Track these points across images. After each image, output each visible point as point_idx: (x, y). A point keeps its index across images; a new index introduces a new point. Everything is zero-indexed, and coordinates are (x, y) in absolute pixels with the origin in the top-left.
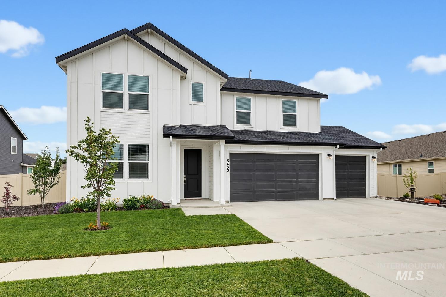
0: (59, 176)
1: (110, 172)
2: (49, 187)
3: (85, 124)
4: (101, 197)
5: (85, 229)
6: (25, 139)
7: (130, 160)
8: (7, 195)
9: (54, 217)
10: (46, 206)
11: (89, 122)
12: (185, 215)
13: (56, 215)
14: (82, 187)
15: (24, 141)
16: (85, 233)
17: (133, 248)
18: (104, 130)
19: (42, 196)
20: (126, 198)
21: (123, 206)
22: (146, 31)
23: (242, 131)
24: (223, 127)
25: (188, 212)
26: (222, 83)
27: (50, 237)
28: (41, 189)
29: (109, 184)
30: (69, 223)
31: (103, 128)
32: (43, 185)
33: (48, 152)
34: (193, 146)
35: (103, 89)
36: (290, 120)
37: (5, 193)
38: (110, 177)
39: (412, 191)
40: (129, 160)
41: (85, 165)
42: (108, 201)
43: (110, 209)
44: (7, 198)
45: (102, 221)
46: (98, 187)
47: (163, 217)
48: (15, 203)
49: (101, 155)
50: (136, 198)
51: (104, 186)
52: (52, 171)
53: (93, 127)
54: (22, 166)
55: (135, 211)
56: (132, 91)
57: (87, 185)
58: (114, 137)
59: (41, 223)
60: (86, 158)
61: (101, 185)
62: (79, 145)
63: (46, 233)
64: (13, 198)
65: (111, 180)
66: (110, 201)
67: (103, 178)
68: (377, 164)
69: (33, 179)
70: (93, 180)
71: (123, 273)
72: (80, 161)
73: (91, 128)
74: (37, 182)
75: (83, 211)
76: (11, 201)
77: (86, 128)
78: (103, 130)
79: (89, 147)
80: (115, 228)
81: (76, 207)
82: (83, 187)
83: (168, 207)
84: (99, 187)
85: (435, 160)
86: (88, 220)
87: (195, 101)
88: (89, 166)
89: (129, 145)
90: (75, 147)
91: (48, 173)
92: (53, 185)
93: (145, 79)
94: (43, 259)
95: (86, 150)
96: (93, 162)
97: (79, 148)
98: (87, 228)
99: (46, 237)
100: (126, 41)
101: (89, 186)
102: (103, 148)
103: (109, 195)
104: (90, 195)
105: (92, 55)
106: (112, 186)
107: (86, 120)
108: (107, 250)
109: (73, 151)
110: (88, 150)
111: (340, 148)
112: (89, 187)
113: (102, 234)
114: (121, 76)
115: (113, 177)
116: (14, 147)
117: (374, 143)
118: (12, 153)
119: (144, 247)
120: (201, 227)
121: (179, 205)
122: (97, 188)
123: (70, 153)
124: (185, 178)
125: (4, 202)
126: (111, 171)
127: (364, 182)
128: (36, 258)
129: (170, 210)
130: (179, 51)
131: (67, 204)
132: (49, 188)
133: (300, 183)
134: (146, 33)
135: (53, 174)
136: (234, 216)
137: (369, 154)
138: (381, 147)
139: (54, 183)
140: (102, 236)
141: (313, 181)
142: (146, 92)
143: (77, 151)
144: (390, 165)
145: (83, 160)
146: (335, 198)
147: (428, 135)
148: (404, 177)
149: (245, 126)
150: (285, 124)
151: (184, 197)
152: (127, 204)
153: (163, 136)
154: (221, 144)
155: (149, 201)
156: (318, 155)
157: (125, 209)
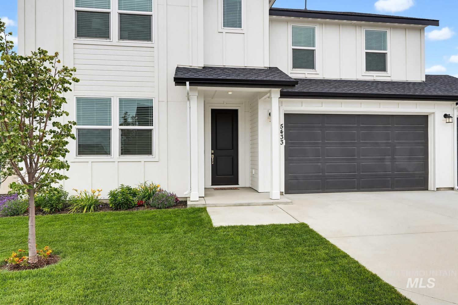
7: (122, 125)
12: (212, 224)
20: (113, 189)
21: (109, 202)
23: (302, 80)
24: (274, 69)
34: (225, 105)
35: (77, 6)
40: (120, 125)
42: (84, 196)
43: (86, 208)
50: (130, 189)
55: (127, 211)
56: (124, 10)
75: (42, 211)
83: (185, 203)
87: (228, 26)
89: (121, 101)
121: (203, 202)
124: (213, 155)
129: (187, 211)
133: (397, 163)
141: (419, 159)
142: (147, 11)
146: (456, 187)
149: (306, 72)
150: (369, 68)
151: (212, 185)
152: (115, 200)
153: (174, 80)
154: (272, 96)
155: (154, 194)
156: (428, 116)
157: (111, 209)
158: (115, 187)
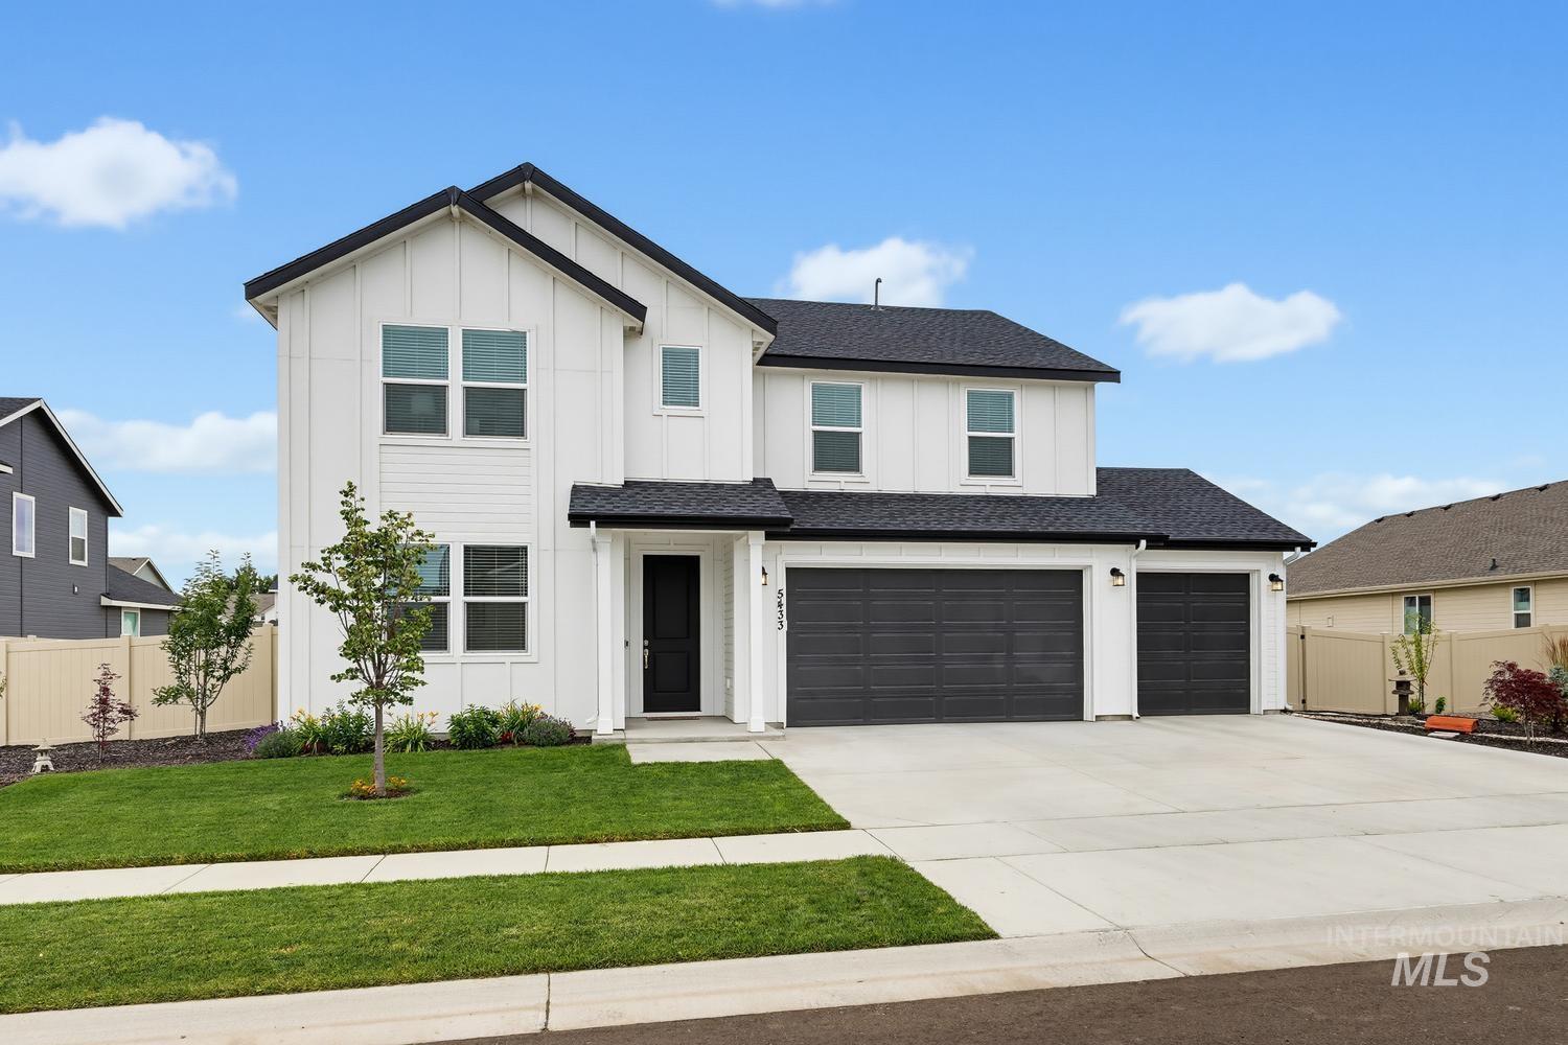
0: (251, 645)
1: (411, 636)
2: (218, 680)
3: (343, 503)
4: (385, 707)
5: (342, 797)
6: (115, 513)
7: (469, 595)
8: (104, 702)
9: (250, 768)
10: (211, 739)
11: (353, 496)
12: (629, 761)
13: (252, 763)
14: (333, 677)
15: (111, 520)
16: (344, 806)
17: (473, 837)
18: (391, 515)
19: (199, 707)
20: (456, 712)
21: (448, 737)
22: (517, 187)
23: (831, 496)
24: (762, 485)
25: (638, 756)
26: (761, 343)
27: (251, 813)
28: (194, 686)
29: (408, 669)
30: (295, 783)
31: (390, 511)
32: (202, 673)
33: (217, 568)
34: (672, 546)
35: (385, 374)
36: (991, 455)
37: (98, 698)
38: (410, 648)
39: (1403, 692)
40: (465, 595)
41: (342, 616)
42: (404, 724)
43: (409, 747)
44: (104, 711)
45: (388, 774)
46: (377, 678)
47: (565, 767)
48: (122, 731)
49: (383, 586)
50: (487, 713)
51: (394, 675)
52: (229, 630)
53: (363, 510)
54: (107, 607)
55: (483, 751)
56: (474, 380)
57: (347, 671)
58: (419, 533)
59: (213, 783)
60: (346, 598)
61: (385, 672)
62: (324, 559)
63: (237, 806)
64: (120, 712)
65: (413, 657)
66: (410, 722)
67: (391, 652)
68: (1287, 602)
69: (170, 655)
70: (364, 658)
71: (445, 880)
72: (328, 604)
73: (357, 510)
74: (183, 662)
75: (330, 751)
76: (113, 721)
77: (342, 513)
78: (390, 517)
79: (351, 564)
80: (425, 794)
81: (308, 738)
82: (338, 678)
83: (588, 740)
84: (380, 677)
85: (1536, 583)
86: (346, 775)
87: (672, 403)
88: (351, 620)
89: (468, 550)
90: (313, 567)
91: (217, 635)
92: (230, 673)
93: (516, 341)
94: (247, 861)
95: (345, 574)
96: (362, 607)
97: (324, 567)
98: (350, 795)
99: (240, 815)
100: (457, 224)
101: (352, 674)
102: (390, 568)
103: (407, 701)
104: (356, 701)
105: (352, 270)
106: (417, 675)
107: (345, 492)
108: (406, 842)
109: (309, 578)
110: (350, 574)
111: (1148, 548)
112: (352, 679)
113: (390, 807)
114: (441, 335)
115: (417, 649)
116: (79, 543)
117: (1276, 530)
118: (72, 562)
119: (500, 835)
120: (668, 793)
121: (621, 735)
122: (374, 680)
123: (302, 584)
124: (647, 650)
125: (94, 725)
126: (412, 632)
127: (1243, 662)
128: (228, 857)
129: (592, 750)
130: (623, 246)
131: (281, 729)
132: (220, 683)
133: (1018, 666)
134: (517, 193)
135: (233, 639)
136: (777, 766)
137: (1258, 566)
138: (1298, 544)
139: (235, 665)
140: (393, 811)
141: (1064, 657)
142: (517, 381)
143: (320, 577)
144: (1395, 598)
145: (337, 602)
146: (1136, 714)
147: (1541, 489)
148: (1395, 644)
149: (843, 480)
150: (976, 469)
151: (645, 711)
152: (462, 731)
153: (569, 519)
154: (750, 543)
155: (529, 723)
156: (1081, 571)
157: (454, 747)
158: (459, 709)
